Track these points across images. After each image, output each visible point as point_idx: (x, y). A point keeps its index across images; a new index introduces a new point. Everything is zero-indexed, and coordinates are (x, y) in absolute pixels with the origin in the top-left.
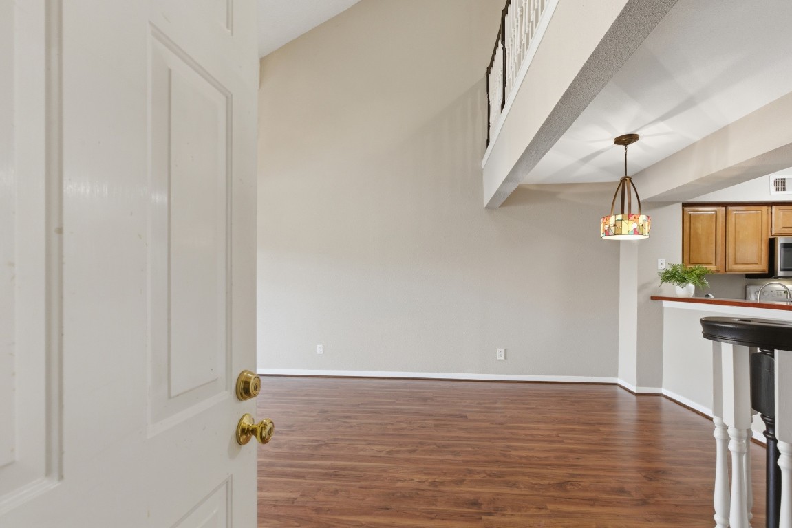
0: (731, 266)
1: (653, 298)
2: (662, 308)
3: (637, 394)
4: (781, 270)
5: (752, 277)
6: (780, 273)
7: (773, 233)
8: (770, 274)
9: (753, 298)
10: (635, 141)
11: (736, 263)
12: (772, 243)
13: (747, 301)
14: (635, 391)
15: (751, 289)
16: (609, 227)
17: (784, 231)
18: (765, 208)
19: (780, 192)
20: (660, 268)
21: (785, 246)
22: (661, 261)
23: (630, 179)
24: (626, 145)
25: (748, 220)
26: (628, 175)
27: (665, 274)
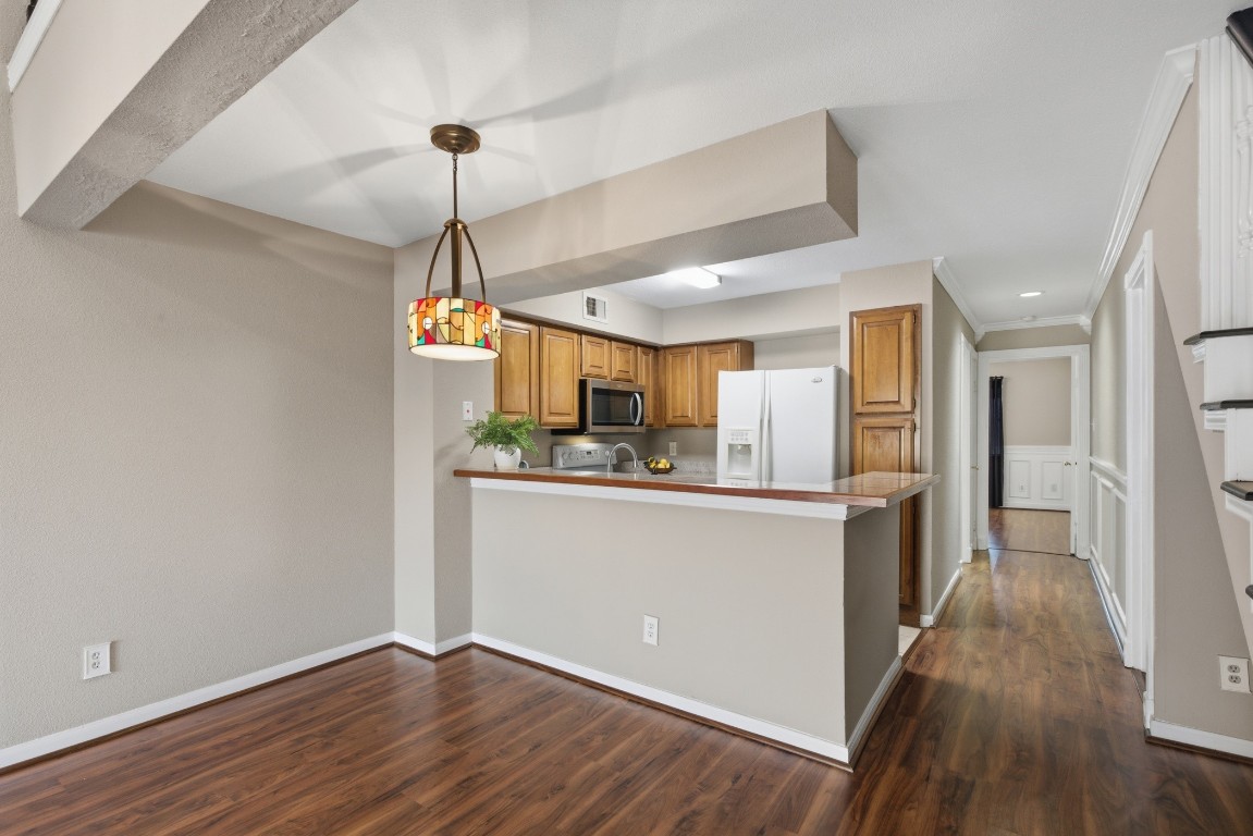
0: (547, 418)
1: (457, 473)
2: (469, 490)
3: (436, 659)
4: (594, 424)
5: (559, 433)
6: (591, 428)
7: (584, 372)
8: (580, 430)
10: (473, 150)
11: (551, 414)
12: (583, 384)
14: (434, 653)
15: (559, 450)
16: (436, 325)
17: (595, 371)
18: (575, 336)
19: (591, 317)
20: (466, 418)
21: (595, 391)
22: (468, 405)
23: (465, 228)
24: (455, 154)
25: (560, 350)
26: (459, 217)
27: (477, 428)
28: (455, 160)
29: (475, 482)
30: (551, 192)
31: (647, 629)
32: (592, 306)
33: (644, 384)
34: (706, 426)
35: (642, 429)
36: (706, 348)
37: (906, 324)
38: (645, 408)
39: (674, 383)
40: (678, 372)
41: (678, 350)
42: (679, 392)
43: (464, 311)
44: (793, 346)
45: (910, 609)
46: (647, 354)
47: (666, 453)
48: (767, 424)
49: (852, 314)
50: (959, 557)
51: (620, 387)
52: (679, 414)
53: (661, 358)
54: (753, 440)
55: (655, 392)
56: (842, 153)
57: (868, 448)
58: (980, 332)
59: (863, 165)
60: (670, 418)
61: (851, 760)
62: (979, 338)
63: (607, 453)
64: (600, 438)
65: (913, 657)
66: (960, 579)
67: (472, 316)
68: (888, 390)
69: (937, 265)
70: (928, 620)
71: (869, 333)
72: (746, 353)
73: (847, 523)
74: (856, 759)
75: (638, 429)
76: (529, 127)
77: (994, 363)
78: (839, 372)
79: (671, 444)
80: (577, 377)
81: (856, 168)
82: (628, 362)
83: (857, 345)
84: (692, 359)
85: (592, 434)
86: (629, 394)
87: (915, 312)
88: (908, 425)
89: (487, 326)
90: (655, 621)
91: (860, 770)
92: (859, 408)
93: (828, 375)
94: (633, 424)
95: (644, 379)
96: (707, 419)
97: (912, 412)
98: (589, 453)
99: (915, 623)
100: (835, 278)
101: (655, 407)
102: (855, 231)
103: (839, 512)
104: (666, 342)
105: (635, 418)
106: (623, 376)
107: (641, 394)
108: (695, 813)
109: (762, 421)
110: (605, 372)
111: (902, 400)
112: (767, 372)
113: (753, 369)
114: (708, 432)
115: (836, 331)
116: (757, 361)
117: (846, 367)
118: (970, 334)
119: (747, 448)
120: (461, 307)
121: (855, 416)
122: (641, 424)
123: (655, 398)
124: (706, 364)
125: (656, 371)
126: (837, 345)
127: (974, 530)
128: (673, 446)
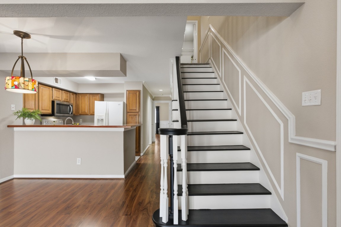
1: (8, 126)
2: (13, 131)
4: (57, 113)
5: (44, 115)
6: (56, 114)
7: (53, 99)
8: (52, 115)
9: (44, 124)
10: (28, 38)
11: (42, 110)
12: (53, 102)
13: (42, 125)
15: (44, 121)
16: (19, 84)
17: (57, 98)
18: (51, 88)
19: (56, 83)
20: (12, 110)
21: (57, 104)
22: (13, 106)
23: (26, 59)
24: (22, 39)
25: (46, 92)
26: (23, 56)
27: (17, 112)
28: (22, 40)
29: (15, 129)
30: (50, 51)
31: (78, 161)
32: (56, 80)
33: (72, 103)
34: (91, 115)
35: (72, 115)
36: (91, 95)
37: (138, 94)
38: (73, 109)
39: (82, 103)
40: (83, 100)
41: (83, 95)
42: (83, 106)
43: (28, 81)
44: (113, 96)
45: (138, 152)
46: (73, 95)
47: (79, 121)
48: (107, 114)
49: (127, 91)
50: (149, 142)
51: (65, 103)
52: (83, 111)
53: (77, 96)
54: (104, 118)
55: (76, 105)
56: (123, 61)
57: (130, 119)
58: (154, 97)
59: (127, 63)
60: (80, 112)
61: (125, 178)
62: (153, 98)
63: (60, 122)
64: (58, 117)
65: (138, 161)
66: (149, 147)
67: (31, 83)
68: (134, 107)
69: (143, 83)
70: (142, 154)
71: (130, 95)
72: (102, 97)
73: (124, 132)
74: (126, 177)
75: (71, 115)
76: (48, 39)
77: (157, 103)
78: (124, 103)
79: (80, 119)
80: (51, 100)
81: (126, 64)
82: (67, 97)
83: (128, 97)
84: (87, 97)
85: (56, 116)
86: (68, 105)
87: (139, 91)
88: (138, 114)
89: (35, 85)
90: (80, 159)
91: (126, 179)
92: (128, 111)
93: (122, 103)
94: (69, 114)
95: (72, 102)
96: (91, 113)
97: (139, 112)
98: (54, 121)
99: (139, 155)
100: (123, 82)
101: (76, 109)
102: (126, 75)
103: (122, 130)
104: (79, 92)
105: (70, 112)
106: (66, 100)
107: (72, 106)
108: (93, 192)
109: (106, 113)
110: (61, 99)
111: (137, 110)
112: (108, 102)
113: (104, 101)
114: (92, 116)
115: (123, 94)
116: (105, 99)
117: (125, 102)
118: (151, 97)
119: (102, 120)
120: (28, 80)
121: (127, 112)
122: (72, 113)
123: (76, 107)
124: (91, 98)
125: (76, 99)
126: (123, 97)
127: (153, 138)
128: (81, 120)
